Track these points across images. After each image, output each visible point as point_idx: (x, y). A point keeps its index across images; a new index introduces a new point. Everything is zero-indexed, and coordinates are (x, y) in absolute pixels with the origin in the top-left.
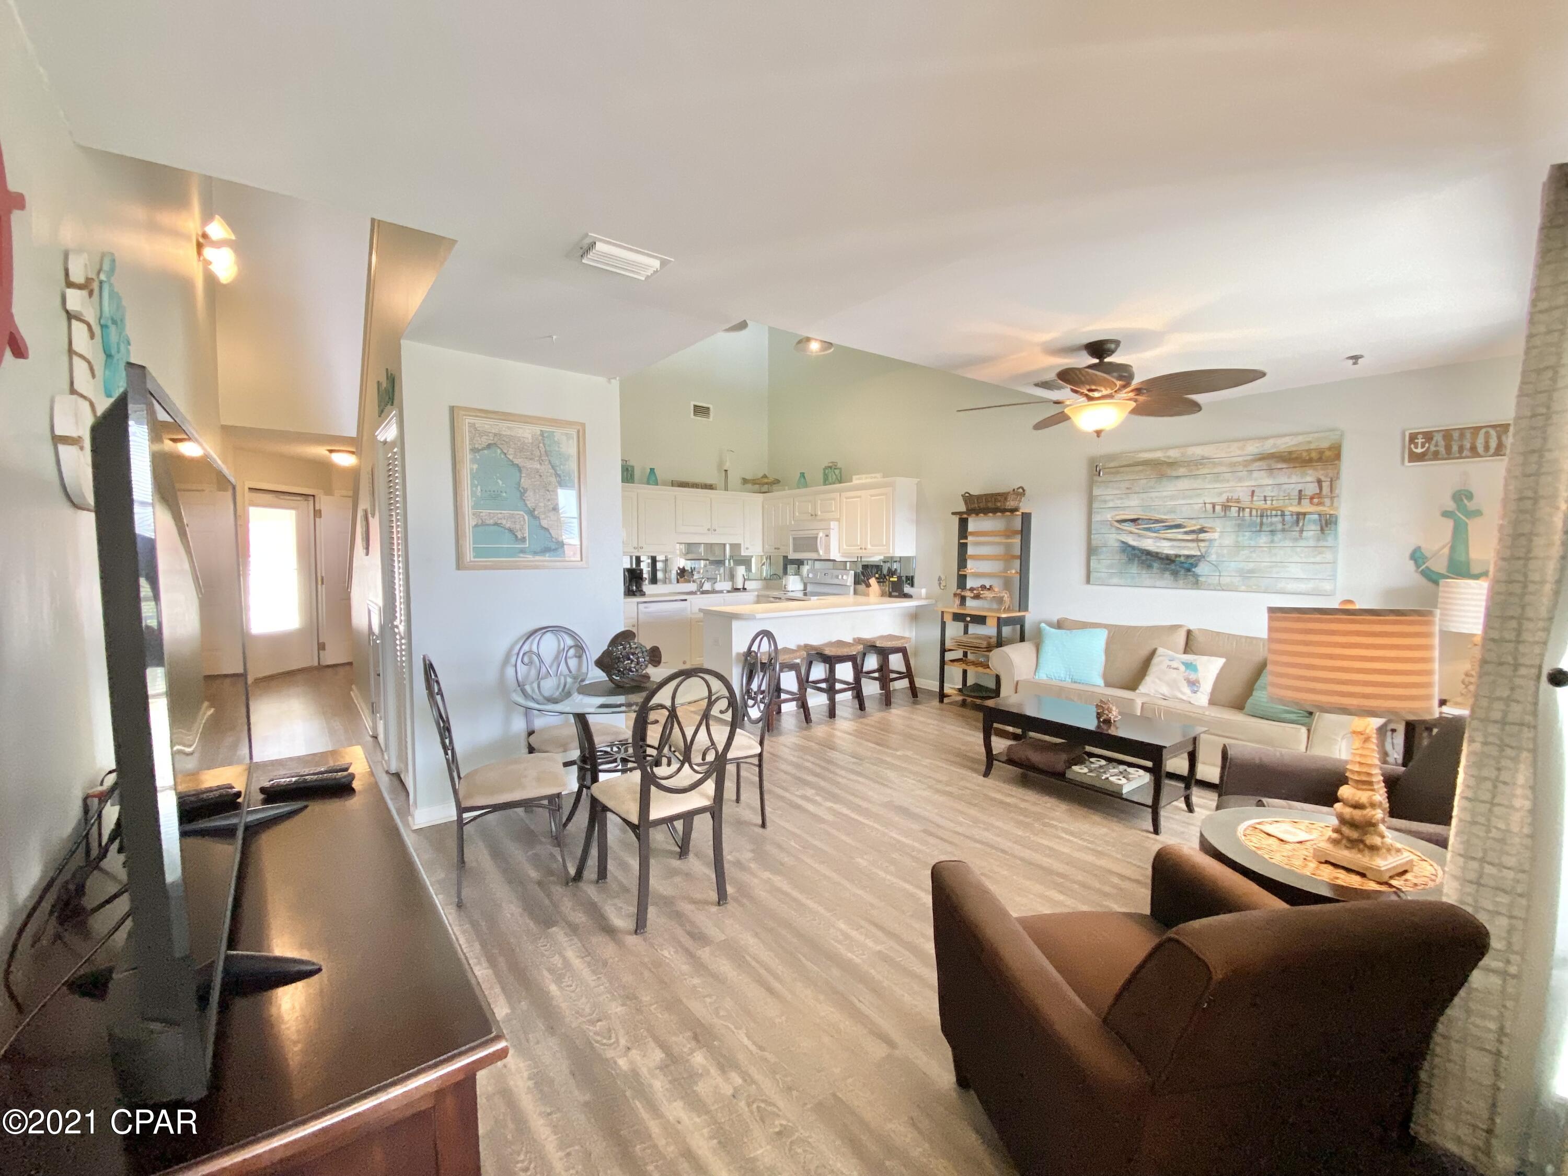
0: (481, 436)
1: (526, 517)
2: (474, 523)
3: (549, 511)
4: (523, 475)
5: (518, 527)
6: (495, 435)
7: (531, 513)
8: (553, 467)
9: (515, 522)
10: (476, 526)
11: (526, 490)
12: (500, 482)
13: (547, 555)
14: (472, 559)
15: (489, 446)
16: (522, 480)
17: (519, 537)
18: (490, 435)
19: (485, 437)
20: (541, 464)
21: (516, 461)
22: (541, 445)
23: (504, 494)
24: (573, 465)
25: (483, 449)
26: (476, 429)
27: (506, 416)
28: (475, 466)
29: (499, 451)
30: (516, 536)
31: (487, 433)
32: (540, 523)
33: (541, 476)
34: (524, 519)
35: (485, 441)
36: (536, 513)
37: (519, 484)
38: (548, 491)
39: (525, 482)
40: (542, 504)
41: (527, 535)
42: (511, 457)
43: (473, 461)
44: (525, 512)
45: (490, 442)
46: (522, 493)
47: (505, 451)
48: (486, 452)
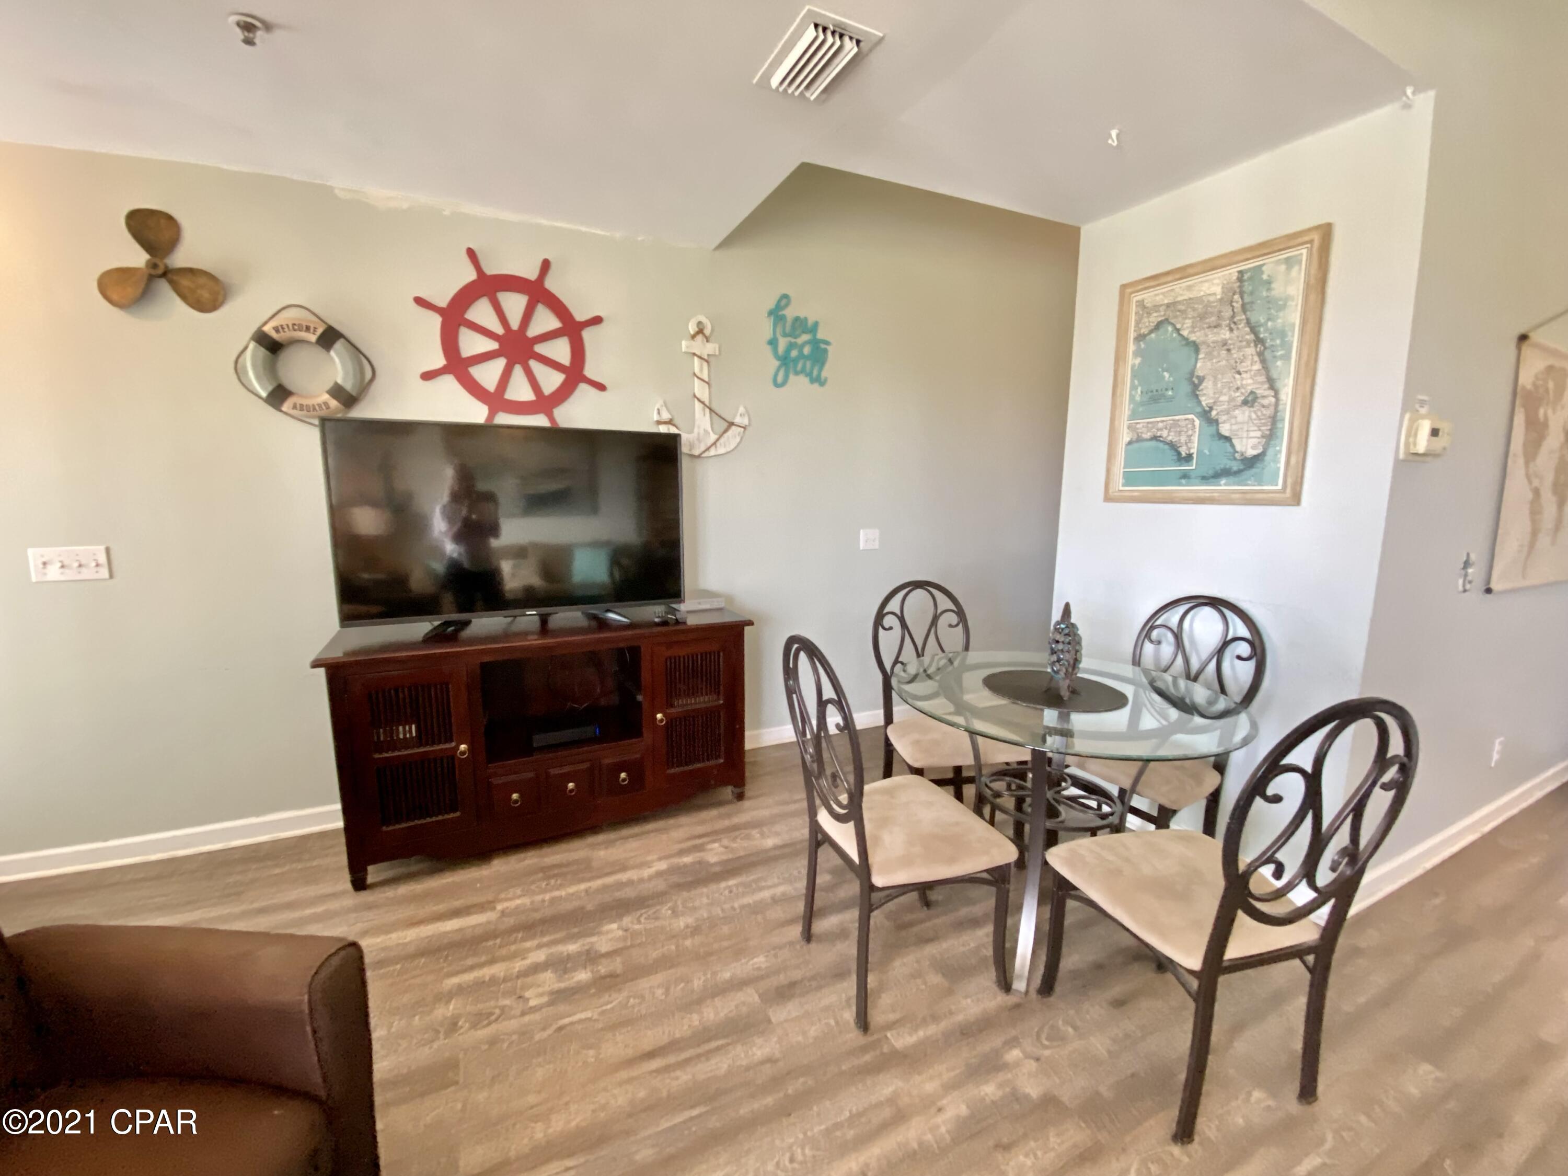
0: (1149, 314)
1: (1197, 422)
2: (1128, 439)
3: (1236, 407)
4: (1201, 356)
5: (1183, 439)
6: (1168, 306)
7: (1206, 416)
8: (1254, 330)
9: (1180, 432)
10: (1130, 443)
11: (1201, 379)
12: (1166, 375)
13: (1223, 481)
14: (1121, 488)
15: (1158, 326)
16: (1199, 365)
17: (1184, 454)
18: (1161, 309)
19: (1155, 314)
20: (1231, 330)
21: (1193, 338)
22: (1236, 297)
23: (1170, 393)
24: (1293, 315)
25: (1151, 332)
26: (1144, 307)
27: (1183, 272)
28: (1138, 361)
29: (1170, 329)
30: (1179, 454)
31: (1156, 308)
32: (1218, 430)
33: (1229, 350)
34: (1194, 426)
35: (1155, 318)
36: (1214, 413)
37: (1192, 373)
38: (1239, 373)
39: (1202, 367)
40: (1224, 398)
41: (1194, 451)
42: (1185, 333)
43: (1136, 354)
44: (1199, 415)
45: (1160, 319)
46: (1195, 385)
47: (1178, 326)
48: (1153, 335)
